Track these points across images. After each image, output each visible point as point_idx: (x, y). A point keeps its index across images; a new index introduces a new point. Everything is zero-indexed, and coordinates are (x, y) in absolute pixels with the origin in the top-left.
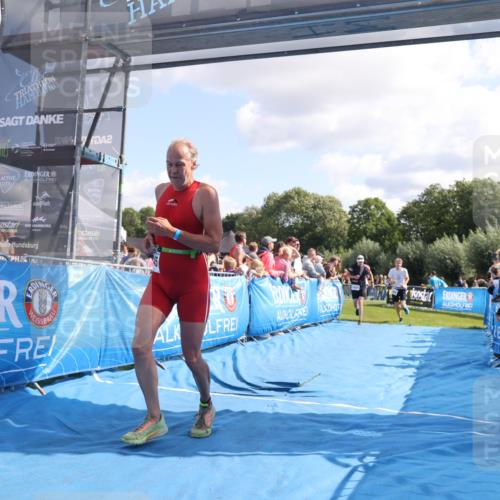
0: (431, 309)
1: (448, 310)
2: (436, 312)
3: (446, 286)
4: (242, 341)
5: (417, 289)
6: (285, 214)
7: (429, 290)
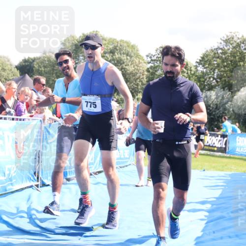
0: (225, 155)
1: (241, 155)
2: (230, 158)
3: (239, 131)
4: (37, 186)
5: (211, 135)
6: (81, 58)
7: (224, 136)
